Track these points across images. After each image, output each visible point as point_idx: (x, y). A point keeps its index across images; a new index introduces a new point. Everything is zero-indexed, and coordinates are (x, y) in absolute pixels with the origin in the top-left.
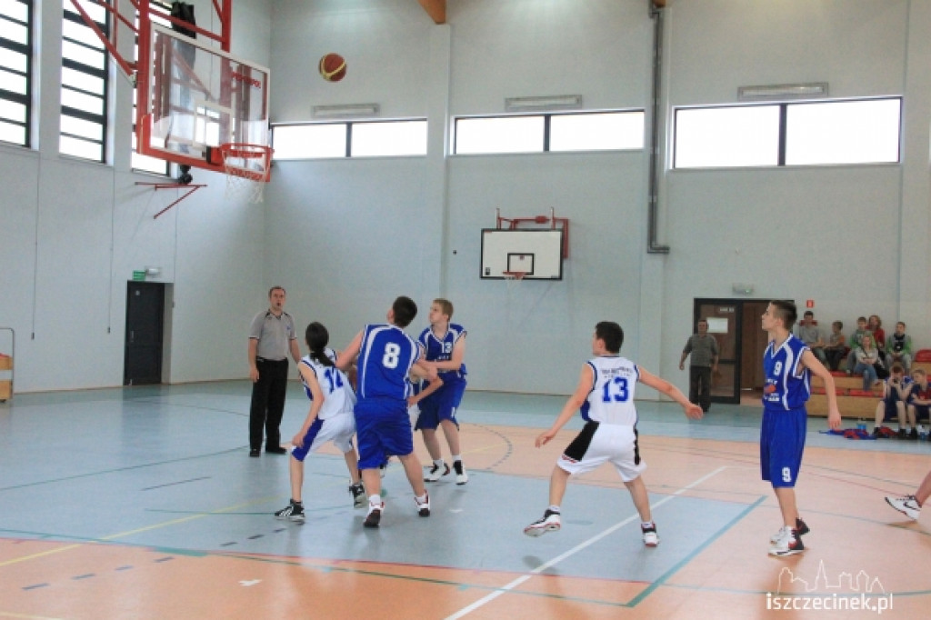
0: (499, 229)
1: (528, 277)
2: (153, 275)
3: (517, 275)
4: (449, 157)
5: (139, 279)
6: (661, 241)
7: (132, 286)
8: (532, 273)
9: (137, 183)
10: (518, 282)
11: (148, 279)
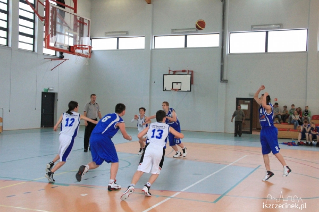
0: (169, 74)
1: (179, 90)
2: (51, 90)
3: (176, 90)
4: (152, 49)
5: (46, 91)
6: (225, 78)
7: (43, 94)
8: (181, 89)
9: (45, 59)
10: (176, 92)
11: (49, 91)
